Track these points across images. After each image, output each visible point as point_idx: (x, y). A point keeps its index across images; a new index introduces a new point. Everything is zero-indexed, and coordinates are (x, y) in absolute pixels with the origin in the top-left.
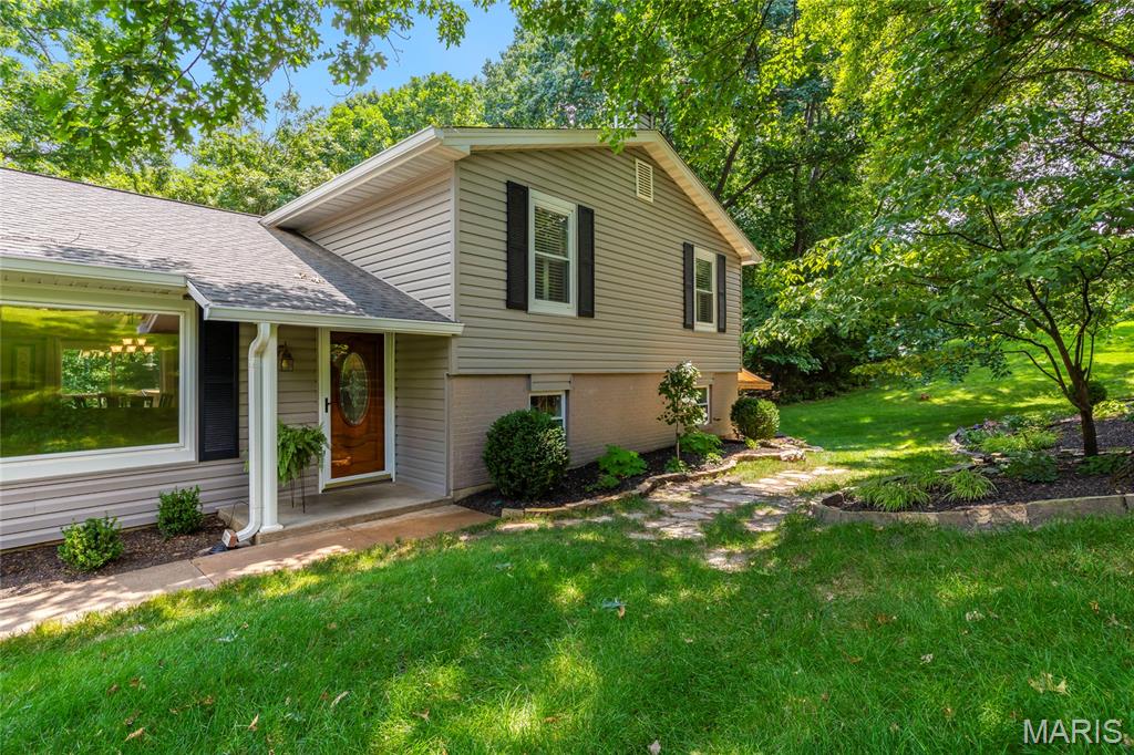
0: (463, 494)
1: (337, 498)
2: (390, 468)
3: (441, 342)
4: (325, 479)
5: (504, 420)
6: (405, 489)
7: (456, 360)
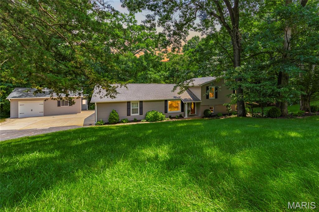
0: (202, 116)
1: (191, 116)
2: (196, 114)
3: (200, 103)
4: (190, 114)
5: (205, 110)
6: (197, 115)
7: (201, 104)
